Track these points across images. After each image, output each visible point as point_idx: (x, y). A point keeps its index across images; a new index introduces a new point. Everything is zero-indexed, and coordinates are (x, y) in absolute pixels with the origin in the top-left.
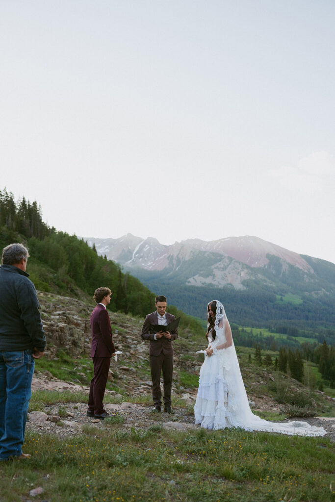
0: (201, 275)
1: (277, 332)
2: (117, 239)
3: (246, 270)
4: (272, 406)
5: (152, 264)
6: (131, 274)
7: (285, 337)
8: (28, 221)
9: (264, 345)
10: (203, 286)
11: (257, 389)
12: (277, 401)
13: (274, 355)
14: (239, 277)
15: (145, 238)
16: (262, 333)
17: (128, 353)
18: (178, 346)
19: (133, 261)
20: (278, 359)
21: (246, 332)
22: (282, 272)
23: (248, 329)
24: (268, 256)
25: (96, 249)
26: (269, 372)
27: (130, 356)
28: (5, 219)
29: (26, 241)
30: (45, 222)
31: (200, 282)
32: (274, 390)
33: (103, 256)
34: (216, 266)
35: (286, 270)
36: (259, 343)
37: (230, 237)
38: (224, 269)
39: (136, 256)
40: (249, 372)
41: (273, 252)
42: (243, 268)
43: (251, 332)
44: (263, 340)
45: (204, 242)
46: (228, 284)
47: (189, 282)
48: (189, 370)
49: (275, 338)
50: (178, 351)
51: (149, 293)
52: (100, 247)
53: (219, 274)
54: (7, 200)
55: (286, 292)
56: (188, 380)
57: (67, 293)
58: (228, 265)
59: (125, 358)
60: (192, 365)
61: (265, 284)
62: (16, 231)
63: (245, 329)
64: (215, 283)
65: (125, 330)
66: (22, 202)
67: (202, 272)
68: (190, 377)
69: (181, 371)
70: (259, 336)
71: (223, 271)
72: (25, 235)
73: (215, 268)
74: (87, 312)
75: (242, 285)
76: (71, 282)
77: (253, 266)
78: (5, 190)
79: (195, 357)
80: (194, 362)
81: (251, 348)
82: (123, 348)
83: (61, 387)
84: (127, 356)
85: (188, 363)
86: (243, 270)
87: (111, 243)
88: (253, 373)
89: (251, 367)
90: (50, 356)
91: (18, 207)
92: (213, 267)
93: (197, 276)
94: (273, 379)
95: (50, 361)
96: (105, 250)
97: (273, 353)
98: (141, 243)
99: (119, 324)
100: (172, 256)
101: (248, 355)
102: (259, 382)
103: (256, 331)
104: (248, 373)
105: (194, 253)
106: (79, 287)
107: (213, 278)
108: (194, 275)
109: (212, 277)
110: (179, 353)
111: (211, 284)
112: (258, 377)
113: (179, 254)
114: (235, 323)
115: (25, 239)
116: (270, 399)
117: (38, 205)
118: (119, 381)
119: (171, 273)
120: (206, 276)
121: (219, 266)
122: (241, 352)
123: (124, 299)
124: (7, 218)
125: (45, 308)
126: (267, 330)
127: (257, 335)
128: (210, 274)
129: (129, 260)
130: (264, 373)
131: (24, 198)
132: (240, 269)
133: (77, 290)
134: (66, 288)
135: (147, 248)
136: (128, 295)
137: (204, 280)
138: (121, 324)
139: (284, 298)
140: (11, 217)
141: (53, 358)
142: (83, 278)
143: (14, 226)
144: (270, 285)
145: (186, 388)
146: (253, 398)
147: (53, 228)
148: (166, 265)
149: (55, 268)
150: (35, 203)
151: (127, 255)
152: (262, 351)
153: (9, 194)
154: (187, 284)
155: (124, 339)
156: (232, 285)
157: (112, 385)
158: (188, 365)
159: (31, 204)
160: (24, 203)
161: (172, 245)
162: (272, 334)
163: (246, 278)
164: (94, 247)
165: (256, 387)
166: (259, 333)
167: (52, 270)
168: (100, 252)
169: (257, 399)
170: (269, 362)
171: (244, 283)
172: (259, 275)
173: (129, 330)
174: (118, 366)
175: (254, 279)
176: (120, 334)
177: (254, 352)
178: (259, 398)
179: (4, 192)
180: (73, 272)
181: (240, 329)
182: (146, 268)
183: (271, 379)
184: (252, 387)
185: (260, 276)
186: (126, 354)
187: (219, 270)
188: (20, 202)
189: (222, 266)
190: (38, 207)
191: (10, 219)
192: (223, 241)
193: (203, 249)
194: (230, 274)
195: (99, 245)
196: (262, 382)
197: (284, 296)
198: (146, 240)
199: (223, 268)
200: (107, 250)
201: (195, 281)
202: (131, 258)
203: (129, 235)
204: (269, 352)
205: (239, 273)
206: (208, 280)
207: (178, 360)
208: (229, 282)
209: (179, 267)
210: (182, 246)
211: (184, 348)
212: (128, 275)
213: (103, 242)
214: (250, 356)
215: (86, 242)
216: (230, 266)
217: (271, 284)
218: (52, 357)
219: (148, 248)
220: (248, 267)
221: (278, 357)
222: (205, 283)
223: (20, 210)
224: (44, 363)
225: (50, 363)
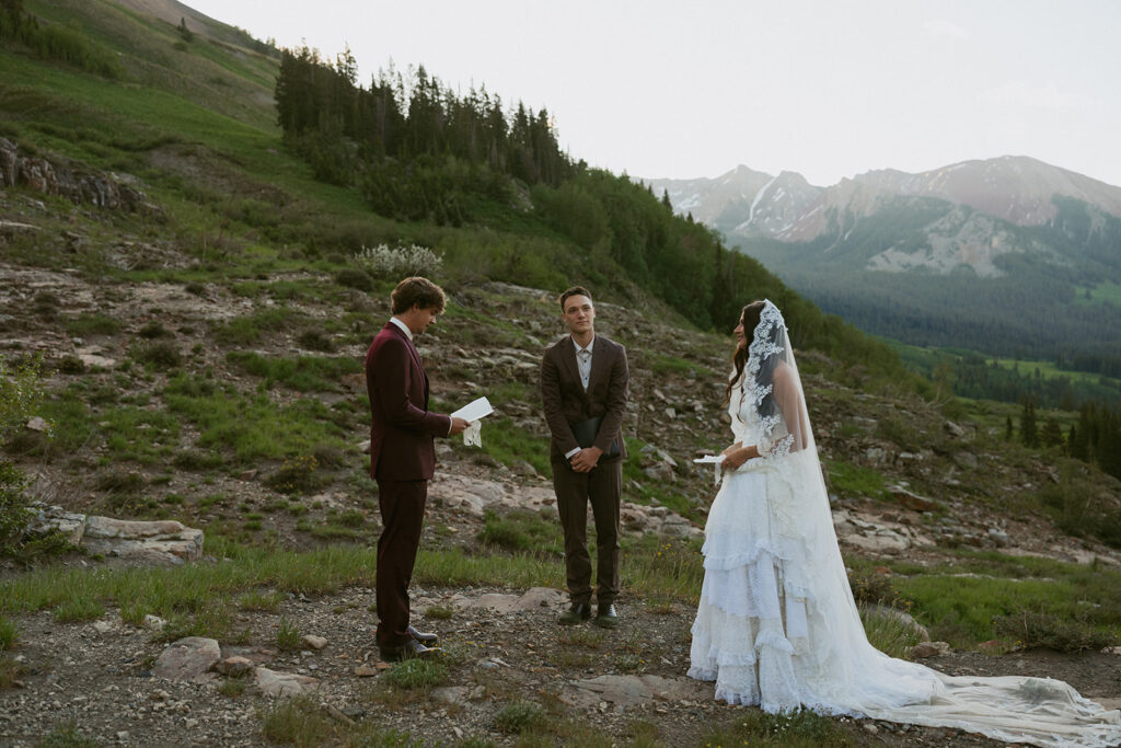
0: (900, 248)
1: (1076, 369)
2: (717, 179)
3: (1004, 234)
4: (1049, 541)
5: (792, 228)
6: (743, 251)
7: (1094, 380)
8: (529, 152)
9: (1046, 397)
10: (905, 271)
11: (1014, 501)
12: (1063, 528)
13: (1068, 420)
14: (987, 249)
15: (776, 174)
16: (1041, 372)
17: (715, 421)
18: (829, 406)
19: (751, 223)
20: (1076, 429)
21: (1002, 368)
22: (1090, 233)
23: (1008, 364)
24: (1058, 200)
25: (672, 201)
26: (1047, 461)
27: (720, 428)
28: (485, 149)
29: (528, 193)
30: (565, 152)
31: (899, 262)
32: (1055, 502)
33: (686, 215)
34: (933, 226)
35: (1099, 228)
36: (1034, 393)
37: (966, 162)
38: (953, 231)
39: (758, 212)
40: (998, 461)
41: (1070, 191)
42: (996, 230)
43: (1016, 369)
44: (1044, 387)
45: (907, 174)
46: (962, 266)
47: (873, 264)
48: (854, 457)
49: (1072, 382)
50: (829, 415)
51: (782, 291)
52: (681, 198)
53: (939, 243)
54: (488, 110)
55: (1099, 280)
56: (849, 480)
57: (610, 294)
58: (961, 225)
59: (710, 431)
60: (862, 447)
61: (1048, 262)
62: (507, 171)
63: (1001, 362)
64: (933, 264)
65: (713, 369)
66: (517, 112)
67: (902, 242)
68: (854, 471)
69: (834, 459)
70: (1033, 377)
71: (950, 236)
72: (525, 180)
73: (932, 231)
74: (631, 332)
75: (993, 267)
76: (618, 271)
77: (1020, 223)
78: (483, 89)
79: (869, 429)
80: (865, 441)
81: (1015, 405)
82: (706, 410)
83: (540, 500)
84: (713, 426)
85: (852, 443)
86: (996, 234)
87: (703, 187)
88: (1006, 465)
89: (1003, 451)
90: (538, 430)
91: (510, 124)
92: (927, 229)
93: (890, 250)
94: (1055, 477)
95: (536, 440)
96: (692, 203)
97: (1065, 415)
98: (768, 185)
99: (698, 356)
100: (836, 210)
101: (1004, 420)
102: (1019, 485)
103: (1027, 367)
104: (995, 463)
105: (883, 201)
106: (634, 281)
107: (927, 255)
108: (885, 248)
109: (925, 251)
110: (830, 421)
111: (922, 267)
112: (1019, 474)
113: (849, 205)
114: (978, 349)
115: (525, 188)
116: (1047, 524)
117: (549, 116)
118: (689, 482)
119: (834, 246)
120: (912, 250)
121: (942, 227)
122: (990, 413)
123: (729, 305)
124: (488, 147)
125: (540, 328)
126: (1051, 364)
127: (1029, 376)
128: (921, 245)
129: (743, 222)
130: (1033, 465)
131: (521, 106)
132: (990, 232)
133: (629, 287)
134: (608, 285)
135: (780, 194)
136: (737, 295)
137: (905, 258)
138: (704, 357)
139: (1093, 293)
140: (497, 144)
141: (544, 433)
142: (643, 262)
143: (503, 163)
144: (1059, 264)
145: (842, 498)
146: (1004, 522)
147: (582, 161)
148: (823, 228)
149: (585, 243)
150: (543, 114)
151: (738, 212)
152: (1039, 412)
153: (492, 99)
154: (869, 268)
155: (707, 390)
156: (969, 267)
157: (672, 491)
158: (852, 447)
159: (536, 116)
160: (521, 115)
161: (835, 186)
162: (1065, 374)
163: (1003, 251)
164: (666, 199)
165: (1012, 496)
166: (1033, 370)
167: (580, 249)
168: (680, 208)
169: (1014, 523)
170: (1055, 435)
171: (998, 261)
172: (1035, 243)
173: (721, 371)
174: (692, 448)
175: (1022, 251)
176: (699, 379)
177: (1020, 412)
178: (1021, 521)
179: (481, 95)
180: (622, 251)
181: (989, 362)
182: (778, 238)
183: (1050, 478)
184: (1003, 497)
185: (1036, 245)
186: (711, 423)
187: (941, 235)
188: (513, 113)
189: (948, 226)
190: (549, 121)
191: (494, 148)
192: (950, 170)
193: (904, 190)
194: (965, 242)
195: (680, 193)
196: (1029, 485)
197: (1094, 288)
198: (778, 178)
199: (950, 231)
200: (696, 204)
201: (888, 261)
202: (747, 218)
203: (742, 167)
204: (1055, 414)
205: (987, 241)
206: (917, 259)
207: (828, 435)
208: (964, 260)
209: (850, 231)
210: (855, 186)
211: (843, 408)
212: (737, 253)
213: (687, 187)
214: (1009, 422)
215: (650, 188)
216: (966, 225)
217: (1063, 260)
218: (542, 430)
219: (783, 193)
220: (1008, 226)
221: (1076, 424)
222: (909, 265)
223: (514, 129)
224: (521, 444)
225: (534, 445)
